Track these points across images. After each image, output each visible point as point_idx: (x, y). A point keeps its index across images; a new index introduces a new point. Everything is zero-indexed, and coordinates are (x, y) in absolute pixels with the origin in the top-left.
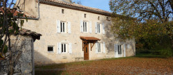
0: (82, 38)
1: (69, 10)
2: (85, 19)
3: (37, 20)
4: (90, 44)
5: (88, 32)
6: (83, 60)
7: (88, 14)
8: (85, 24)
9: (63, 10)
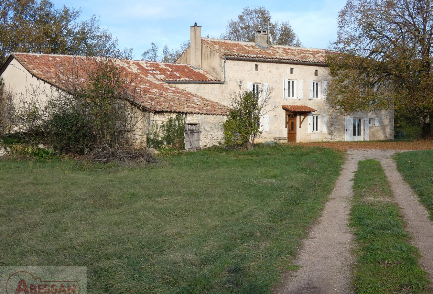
0: (284, 108)
1: (263, 64)
2: (292, 77)
3: (222, 83)
4: (298, 118)
5: (295, 97)
6: (286, 141)
7: (297, 68)
8: (291, 85)
9: (257, 66)
